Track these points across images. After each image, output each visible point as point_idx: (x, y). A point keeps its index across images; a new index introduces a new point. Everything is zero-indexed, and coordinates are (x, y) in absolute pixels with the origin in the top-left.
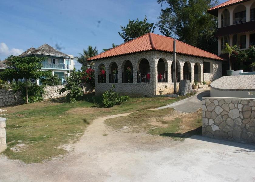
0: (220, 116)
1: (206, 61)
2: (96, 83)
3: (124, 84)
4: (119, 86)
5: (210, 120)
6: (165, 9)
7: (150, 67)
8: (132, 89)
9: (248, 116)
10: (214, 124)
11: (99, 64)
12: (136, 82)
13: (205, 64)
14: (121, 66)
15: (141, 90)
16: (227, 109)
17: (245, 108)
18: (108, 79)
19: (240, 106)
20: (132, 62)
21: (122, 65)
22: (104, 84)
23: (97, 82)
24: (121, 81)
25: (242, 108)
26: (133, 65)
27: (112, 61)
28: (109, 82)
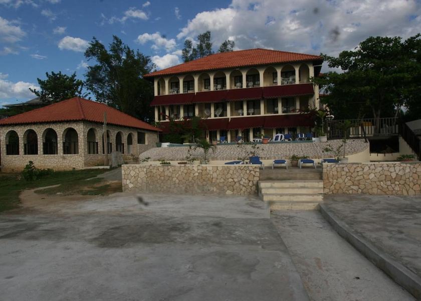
0: (133, 177)
1: (140, 131)
2: (3, 154)
3: (46, 155)
4: (39, 158)
5: (128, 180)
6: (93, 66)
7: (79, 138)
8: (57, 161)
9: (149, 176)
10: (130, 183)
11: (8, 131)
12: (62, 154)
13: (139, 133)
14: (41, 134)
15: (68, 162)
16: (138, 172)
17: (148, 170)
18: (23, 150)
19: (145, 170)
20: (56, 131)
21: (43, 134)
22: (17, 156)
23: (5, 154)
24: (42, 153)
25: (146, 171)
26: (58, 134)
27: (29, 128)
28: (23, 153)
